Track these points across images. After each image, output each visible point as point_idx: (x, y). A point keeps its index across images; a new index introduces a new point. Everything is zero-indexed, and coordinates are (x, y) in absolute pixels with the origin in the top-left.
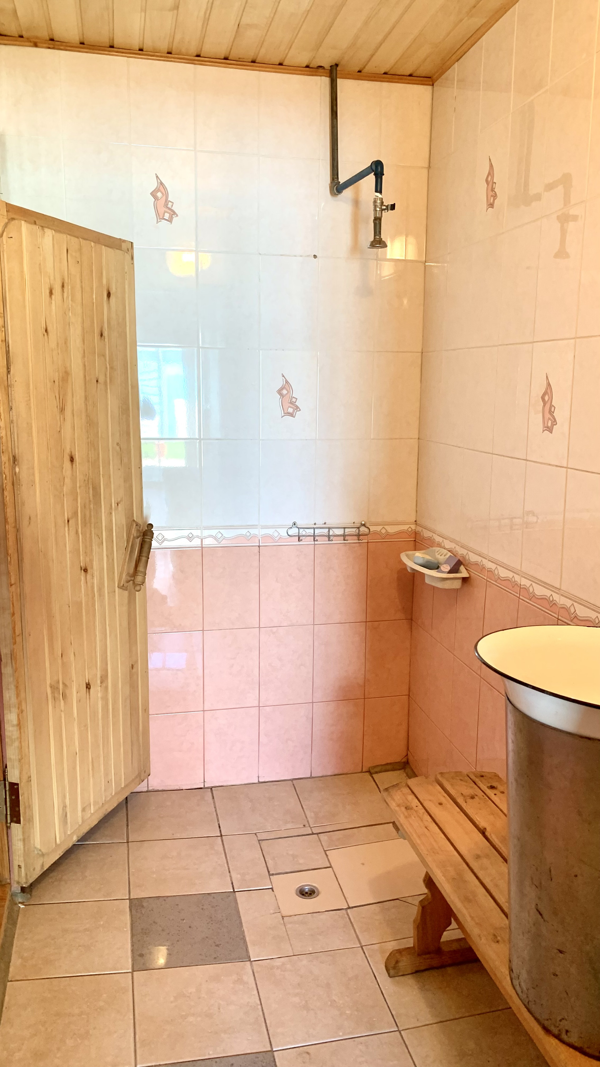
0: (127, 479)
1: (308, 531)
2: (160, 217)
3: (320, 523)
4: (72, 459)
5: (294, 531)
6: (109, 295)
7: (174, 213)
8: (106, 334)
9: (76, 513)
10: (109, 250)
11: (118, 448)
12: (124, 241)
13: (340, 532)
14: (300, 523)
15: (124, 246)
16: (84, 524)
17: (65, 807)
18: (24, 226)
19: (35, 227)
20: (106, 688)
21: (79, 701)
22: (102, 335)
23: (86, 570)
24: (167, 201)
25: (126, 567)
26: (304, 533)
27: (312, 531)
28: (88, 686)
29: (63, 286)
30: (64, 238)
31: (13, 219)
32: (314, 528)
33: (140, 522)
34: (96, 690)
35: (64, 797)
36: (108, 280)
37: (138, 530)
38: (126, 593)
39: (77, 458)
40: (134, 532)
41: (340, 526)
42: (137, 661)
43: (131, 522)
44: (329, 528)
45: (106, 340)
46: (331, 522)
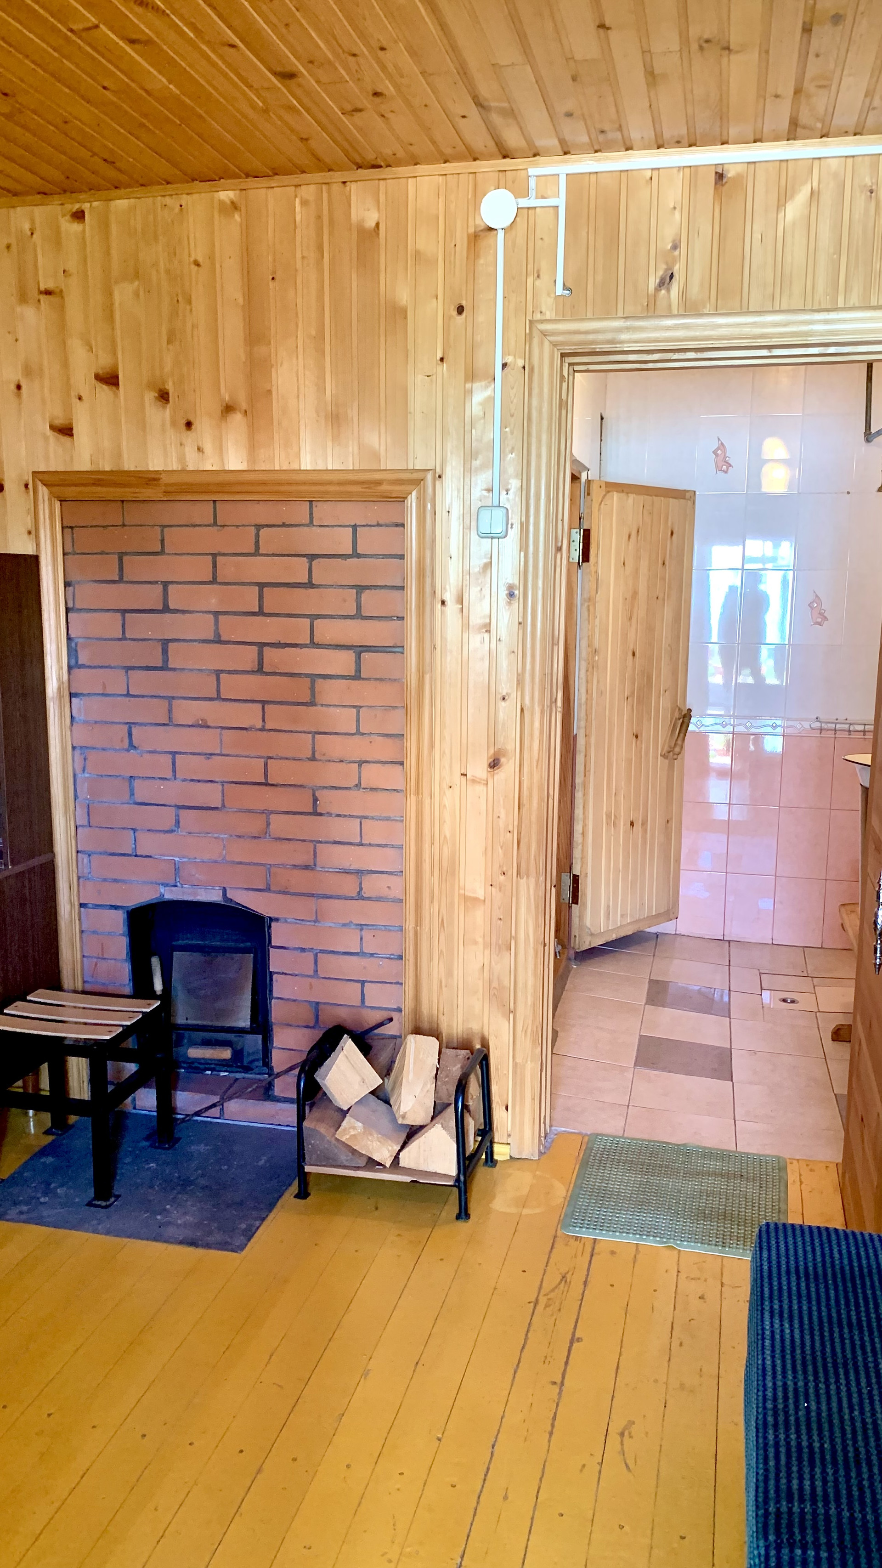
0: (675, 673)
1: (830, 725)
2: (719, 469)
3: (841, 718)
4: (634, 654)
5: (818, 725)
6: (672, 534)
7: (730, 466)
8: (667, 563)
9: (633, 693)
10: (674, 500)
11: (669, 648)
12: (688, 491)
13: (861, 728)
14: (822, 717)
15: (688, 495)
16: (639, 702)
17: (609, 906)
18: (616, 495)
19: (622, 495)
20: (646, 830)
21: (625, 832)
22: (664, 564)
23: (637, 737)
24: (725, 457)
25: (668, 741)
26: (826, 727)
27: (833, 726)
28: (632, 824)
29: (638, 531)
30: (641, 498)
31: (609, 492)
32: (836, 724)
33: (682, 707)
34: (638, 826)
35: (609, 900)
36: (672, 524)
37: (680, 714)
38: (667, 761)
39: (637, 654)
40: (677, 715)
41: (860, 722)
42: (672, 818)
43: (676, 707)
44: (851, 724)
45: (667, 567)
46: (851, 719)
